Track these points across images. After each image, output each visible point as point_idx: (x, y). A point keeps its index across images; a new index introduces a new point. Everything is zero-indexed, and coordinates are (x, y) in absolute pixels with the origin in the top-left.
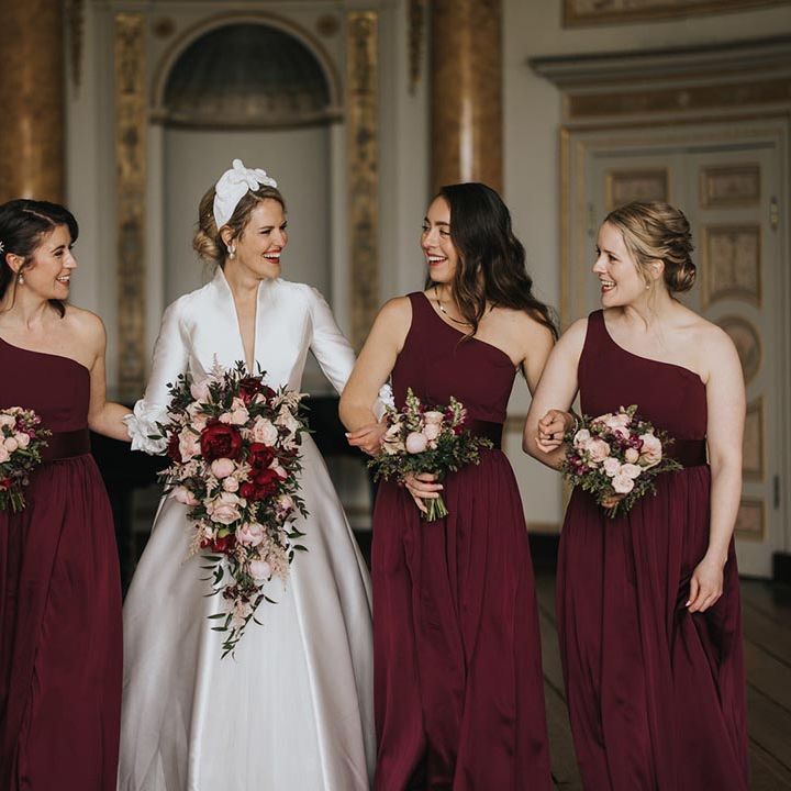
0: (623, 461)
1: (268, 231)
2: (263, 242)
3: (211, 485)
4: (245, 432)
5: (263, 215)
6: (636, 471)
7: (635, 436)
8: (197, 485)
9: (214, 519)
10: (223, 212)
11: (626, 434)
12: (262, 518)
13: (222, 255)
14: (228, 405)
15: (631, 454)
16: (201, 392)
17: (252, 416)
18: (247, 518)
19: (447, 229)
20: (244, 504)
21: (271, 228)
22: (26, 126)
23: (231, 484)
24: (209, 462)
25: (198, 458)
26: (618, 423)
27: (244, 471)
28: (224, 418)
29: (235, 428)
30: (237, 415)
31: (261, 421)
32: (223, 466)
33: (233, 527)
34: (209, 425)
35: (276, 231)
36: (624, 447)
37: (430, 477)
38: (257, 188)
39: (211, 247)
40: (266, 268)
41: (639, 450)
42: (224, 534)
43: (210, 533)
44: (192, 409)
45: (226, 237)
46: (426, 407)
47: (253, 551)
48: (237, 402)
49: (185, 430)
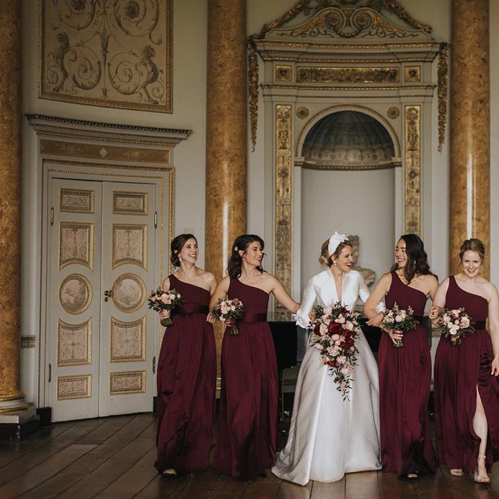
0: (454, 323)
1: (347, 256)
2: (346, 260)
3: (331, 343)
4: (343, 326)
5: (346, 251)
6: (458, 328)
7: (460, 317)
8: (326, 344)
9: (330, 354)
10: (332, 249)
11: (457, 316)
12: (346, 354)
13: (330, 263)
14: (337, 317)
15: (457, 322)
16: (328, 311)
17: (346, 320)
18: (341, 354)
19: (405, 250)
20: (341, 350)
21: (348, 255)
22: (225, 166)
23: (338, 343)
24: (331, 336)
25: (326, 334)
26: (456, 312)
27: (343, 339)
28: (336, 321)
29: (340, 324)
30: (341, 320)
31: (348, 322)
32: (335, 337)
33: (336, 357)
34: (331, 323)
35: (350, 256)
36: (455, 319)
37: (399, 332)
38: (343, 241)
39: (326, 261)
40: (346, 268)
41: (460, 321)
42: (333, 359)
43: (328, 359)
44: (324, 317)
45: (333, 258)
46: (400, 309)
47: (342, 365)
48: (341, 315)
49: (322, 324)
